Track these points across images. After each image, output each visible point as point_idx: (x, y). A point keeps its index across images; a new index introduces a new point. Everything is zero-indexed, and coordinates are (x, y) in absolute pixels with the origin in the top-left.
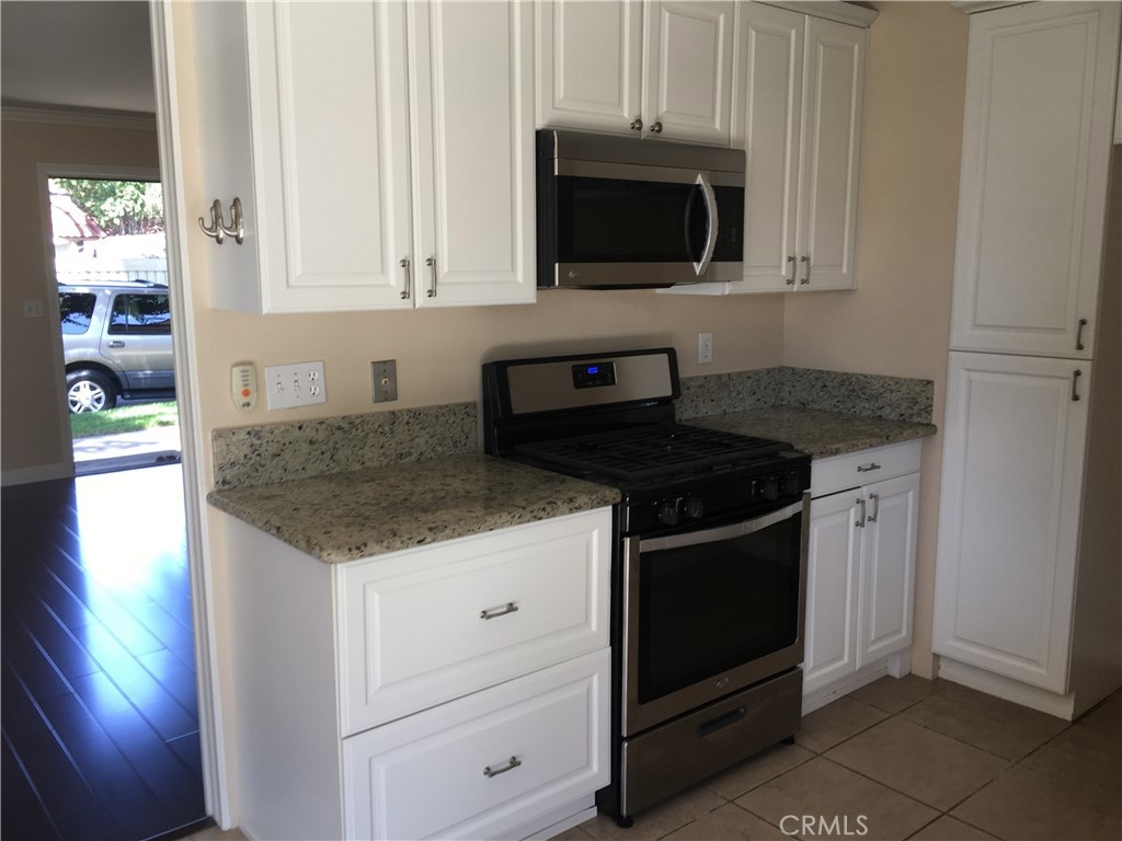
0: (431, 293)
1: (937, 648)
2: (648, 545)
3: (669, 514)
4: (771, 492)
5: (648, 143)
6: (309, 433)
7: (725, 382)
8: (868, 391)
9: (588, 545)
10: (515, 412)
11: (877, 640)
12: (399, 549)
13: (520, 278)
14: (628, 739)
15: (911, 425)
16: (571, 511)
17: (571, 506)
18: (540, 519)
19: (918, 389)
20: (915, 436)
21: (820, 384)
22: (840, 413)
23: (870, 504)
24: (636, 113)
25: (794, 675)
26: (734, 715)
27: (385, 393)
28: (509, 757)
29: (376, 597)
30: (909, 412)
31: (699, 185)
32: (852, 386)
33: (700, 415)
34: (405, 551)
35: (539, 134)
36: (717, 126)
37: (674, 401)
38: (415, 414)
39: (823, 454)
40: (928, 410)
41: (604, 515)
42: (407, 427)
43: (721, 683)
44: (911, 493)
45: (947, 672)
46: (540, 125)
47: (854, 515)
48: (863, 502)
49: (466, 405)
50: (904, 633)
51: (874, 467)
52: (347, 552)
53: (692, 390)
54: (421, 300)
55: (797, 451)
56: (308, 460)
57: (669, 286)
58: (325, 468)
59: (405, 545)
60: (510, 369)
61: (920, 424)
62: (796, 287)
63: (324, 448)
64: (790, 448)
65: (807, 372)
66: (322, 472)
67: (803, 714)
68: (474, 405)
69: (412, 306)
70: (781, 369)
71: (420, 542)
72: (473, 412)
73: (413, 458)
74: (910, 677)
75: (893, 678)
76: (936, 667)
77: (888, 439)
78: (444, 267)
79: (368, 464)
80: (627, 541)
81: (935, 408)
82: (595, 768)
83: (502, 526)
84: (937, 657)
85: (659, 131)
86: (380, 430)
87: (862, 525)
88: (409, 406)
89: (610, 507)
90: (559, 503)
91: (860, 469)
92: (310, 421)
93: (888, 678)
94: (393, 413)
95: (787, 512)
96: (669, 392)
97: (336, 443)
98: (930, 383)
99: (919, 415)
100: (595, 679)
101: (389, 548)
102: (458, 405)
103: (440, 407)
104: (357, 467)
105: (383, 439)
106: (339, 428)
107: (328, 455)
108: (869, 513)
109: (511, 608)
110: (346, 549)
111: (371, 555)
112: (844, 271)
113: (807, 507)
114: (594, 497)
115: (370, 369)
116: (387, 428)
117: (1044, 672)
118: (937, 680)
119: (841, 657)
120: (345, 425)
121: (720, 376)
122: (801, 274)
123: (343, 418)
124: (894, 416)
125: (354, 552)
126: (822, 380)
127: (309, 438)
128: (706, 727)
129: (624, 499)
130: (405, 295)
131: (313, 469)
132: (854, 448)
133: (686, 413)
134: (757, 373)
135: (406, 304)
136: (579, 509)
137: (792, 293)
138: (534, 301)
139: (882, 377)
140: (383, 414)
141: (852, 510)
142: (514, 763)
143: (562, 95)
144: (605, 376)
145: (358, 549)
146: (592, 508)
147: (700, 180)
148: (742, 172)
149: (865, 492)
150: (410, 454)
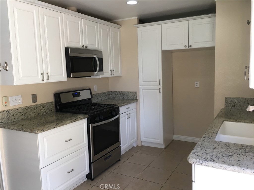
0: (47, 80)
1: (141, 140)
2: (94, 125)
3: (97, 119)
4: (114, 113)
5: (85, 49)
6: (19, 110)
7: (99, 94)
8: (126, 95)
9: (83, 126)
10: (62, 103)
11: (132, 140)
12: (50, 129)
13: (64, 76)
14: (92, 163)
15: (134, 100)
16: (80, 120)
17: (80, 119)
18: (75, 122)
19: (134, 93)
20: (135, 102)
21: (117, 94)
22: (121, 99)
23: (129, 114)
24: (82, 44)
25: (119, 147)
26: (110, 156)
27: (35, 101)
28: (71, 170)
29: (46, 140)
30: (133, 98)
31: (95, 57)
32: (123, 94)
33: (96, 101)
34: (51, 130)
35: (65, 48)
36: (97, 46)
37: (91, 99)
38: (41, 105)
39: (121, 106)
40: (136, 97)
41: (85, 120)
42: (39, 108)
43: (108, 150)
44: (135, 112)
45: (143, 144)
46: (66, 46)
47: (126, 117)
48: (128, 114)
49: (51, 102)
50: (136, 138)
51: (129, 108)
52: (41, 131)
53: (94, 97)
54: (46, 81)
55: (117, 106)
56: (19, 116)
57: (90, 76)
58: (23, 118)
59: (51, 129)
60: (60, 94)
61: (135, 100)
62: (112, 76)
63: (23, 113)
64: (115, 105)
65: (114, 92)
66: (22, 118)
67: (121, 155)
68: (52, 102)
69: (44, 82)
70: (109, 92)
71: (54, 128)
72: (53, 104)
73: (41, 114)
74: (137, 146)
75: (135, 147)
76: (142, 144)
77: (131, 103)
78: (49, 75)
79: (32, 116)
80: (90, 125)
81: (137, 96)
82: (87, 170)
83: (68, 123)
84: (142, 141)
85: (87, 47)
86: (34, 109)
87: (128, 119)
88: (40, 103)
89: (86, 119)
90: (78, 118)
91: (127, 108)
92: (20, 108)
93: (134, 147)
94: (37, 105)
95: (117, 117)
96: (90, 97)
97: (25, 112)
98: (136, 92)
99: (135, 98)
100: (86, 152)
101: (49, 129)
102: (50, 102)
103: (46, 103)
104: (30, 117)
105: (35, 111)
106: (26, 109)
107: (24, 115)
108: (129, 116)
109: (70, 140)
110: (40, 130)
111: (45, 131)
112: (120, 73)
113: (119, 116)
114: (84, 117)
115: (31, 96)
116: (36, 108)
117: (160, 141)
118: (142, 146)
119: (126, 144)
120: (27, 108)
121: (98, 94)
122: (113, 74)
123: (26, 107)
124: (131, 99)
125: (42, 131)
126: (117, 93)
127: (19, 111)
128: (105, 159)
129: (89, 116)
130: (42, 80)
131: (21, 118)
132: (126, 105)
133: (93, 101)
134: (105, 93)
135: (43, 82)
136: (81, 119)
137: (112, 77)
138: (67, 80)
139: (128, 92)
140: (35, 105)
141: (126, 116)
142: (72, 170)
143: (69, 41)
144: (79, 95)
145: (43, 130)
146: (84, 119)
147: (95, 56)
148: (102, 55)
149: (128, 113)
150: (41, 113)
